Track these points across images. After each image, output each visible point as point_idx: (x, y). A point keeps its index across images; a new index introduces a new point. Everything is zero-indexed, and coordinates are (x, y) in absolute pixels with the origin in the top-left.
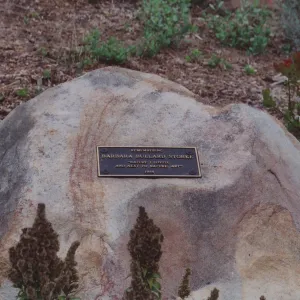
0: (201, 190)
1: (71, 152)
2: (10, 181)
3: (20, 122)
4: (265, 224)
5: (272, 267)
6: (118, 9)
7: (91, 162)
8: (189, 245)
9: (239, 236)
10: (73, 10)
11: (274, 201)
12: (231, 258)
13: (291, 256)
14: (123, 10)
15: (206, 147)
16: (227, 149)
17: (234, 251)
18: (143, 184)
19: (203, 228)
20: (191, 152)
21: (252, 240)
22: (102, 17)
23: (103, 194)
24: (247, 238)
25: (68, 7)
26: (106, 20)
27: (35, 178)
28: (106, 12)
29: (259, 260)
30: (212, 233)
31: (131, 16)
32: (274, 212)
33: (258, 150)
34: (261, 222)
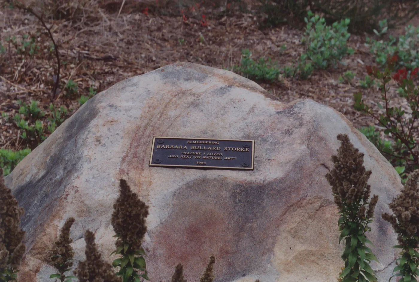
0: (250, 183)
1: (127, 142)
2: (65, 168)
3: (87, 113)
4: (310, 217)
5: (313, 261)
6: (286, 35)
7: (145, 151)
8: (230, 237)
9: (281, 228)
10: (242, 36)
11: (322, 195)
12: (270, 250)
13: (334, 251)
14: (291, 36)
15: (265, 140)
16: (284, 142)
17: (274, 244)
18: (194, 175)
19: (247, 220)
20: (247, 145)
21: (295, 234)
22: (269, 43)
23: (150, 183)
24: (289, 232)
25: (238, 33)
26: (273, 46)
27: (86, 166)
28: (274, 38)
29: (300, 254)
30: (255, 225)
31: (297, 42)
32: (321, 206)
33: (313, 144)
34: (306, 215)
